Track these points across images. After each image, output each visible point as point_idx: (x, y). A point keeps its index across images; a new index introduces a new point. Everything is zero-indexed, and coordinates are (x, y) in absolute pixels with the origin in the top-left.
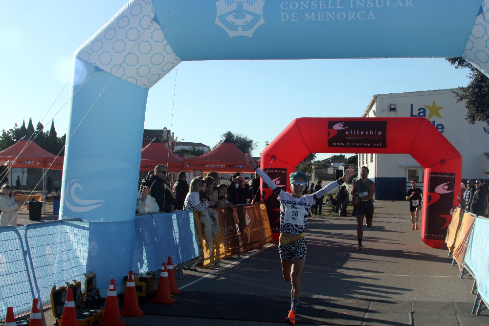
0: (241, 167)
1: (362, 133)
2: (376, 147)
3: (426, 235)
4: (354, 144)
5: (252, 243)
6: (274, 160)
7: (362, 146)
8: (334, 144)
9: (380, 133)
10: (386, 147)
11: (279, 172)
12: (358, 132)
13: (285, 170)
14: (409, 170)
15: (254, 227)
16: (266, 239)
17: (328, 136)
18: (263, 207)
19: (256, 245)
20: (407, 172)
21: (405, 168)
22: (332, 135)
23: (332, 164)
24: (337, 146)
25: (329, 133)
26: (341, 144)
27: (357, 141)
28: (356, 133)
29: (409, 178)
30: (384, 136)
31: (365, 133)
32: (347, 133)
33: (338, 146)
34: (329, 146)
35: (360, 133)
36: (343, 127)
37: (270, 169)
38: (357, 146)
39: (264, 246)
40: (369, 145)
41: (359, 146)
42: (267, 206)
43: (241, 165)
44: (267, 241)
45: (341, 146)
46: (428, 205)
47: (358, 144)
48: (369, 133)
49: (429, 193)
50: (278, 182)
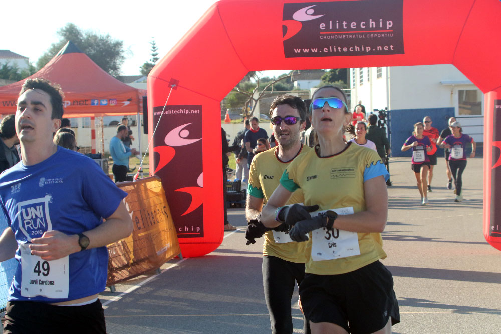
0: (104, 102)
1: (353, 25)
2: (383, 52)
3: (493, 228)
4: (337, 49)
5: (137, 262)
6: (174, 88)
7: (355, 53)
8: (297, 51)
9: (390, 24)
10: (403, 53)
11: (187, 112)
12: (344, 23)
13: (199, 107)
14: (461, 92)
15: (140, 229)
16: (165, 253)
17: (284, 33)
18: (156, 186)
19: (145, 266)
20: (456, 96)
21: (451, 86)
22: (292, 32)
23: (295, 84)
24: (302, 54)
25: (285, 29)
26: (310, 51)
27: (342, 43)
28: (341, 25)
29: (460, 107)
30: (398, 30)
31: (358, 25)
32: (322, 26)
33: (306, 55)
34: (287, 56)
35: (348, 25)
36: (312, 14)
37: (168, 108)
38: (343, 54)
39: (162, 268)
40: (368, 49)
41: (348, 53)
42: (164, 185)
43: (103, 98)
44: (168, 256)
45: (310, 54)
46: (494, 167)
47: (345, 49)
48: (367, 24)
49: (494, 144)
50: (186, 133)
